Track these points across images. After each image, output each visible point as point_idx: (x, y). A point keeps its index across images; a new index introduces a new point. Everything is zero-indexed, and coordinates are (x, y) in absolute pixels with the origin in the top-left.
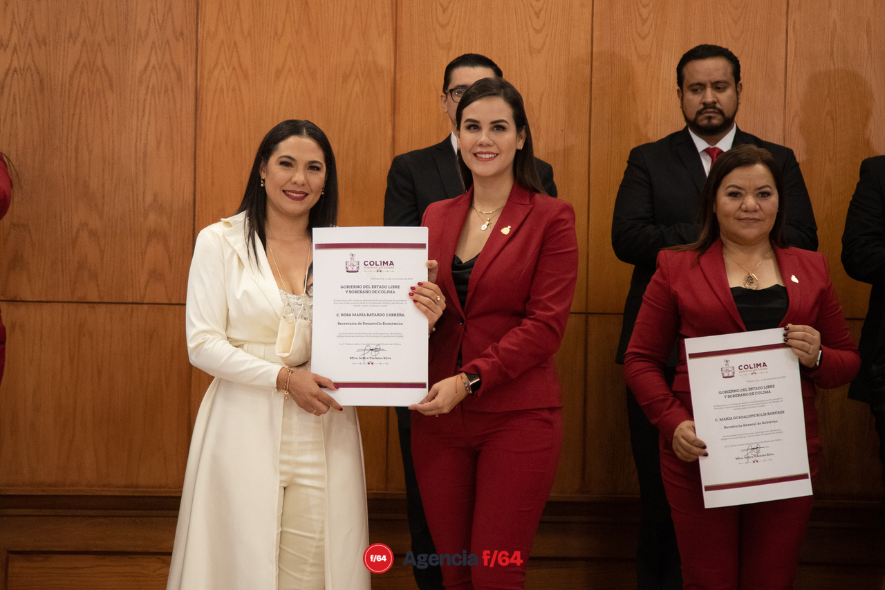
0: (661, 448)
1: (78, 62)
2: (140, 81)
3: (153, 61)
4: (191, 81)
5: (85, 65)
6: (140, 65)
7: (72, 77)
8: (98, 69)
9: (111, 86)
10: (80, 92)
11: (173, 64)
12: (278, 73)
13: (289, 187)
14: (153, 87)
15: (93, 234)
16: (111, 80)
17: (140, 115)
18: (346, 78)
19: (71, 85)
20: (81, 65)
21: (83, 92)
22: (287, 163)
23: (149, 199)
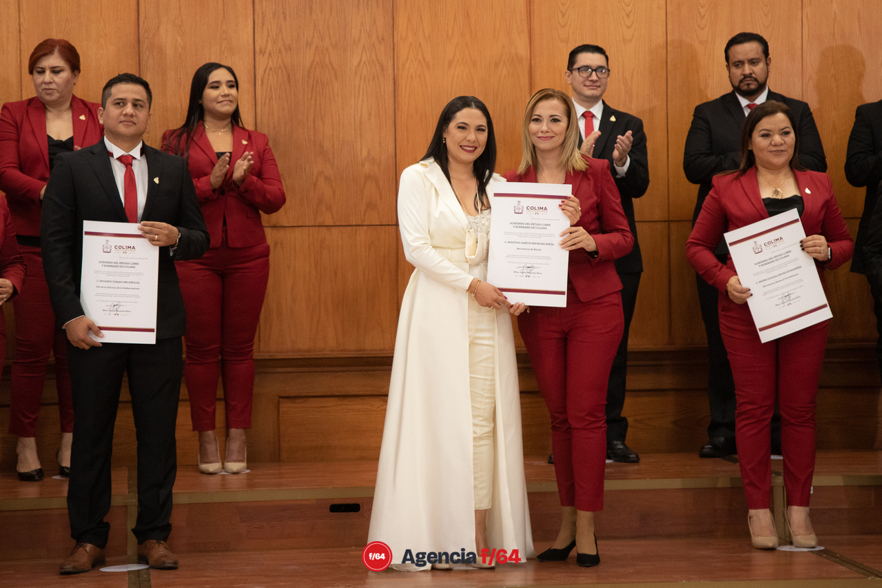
0: (720, 312)
1: (313, 61)
2: (356, 73)
3: (364, 59)
4: (390, 71)
5: (317, 63)
6: (355, 62)
7: (309, 72)
8: (327, 66)
9: (336, 77)
10: (315, 82)
11: (378, 60)
12: (450, 63)
13: (465, 143)
14: (365, 76)
15: (327, 179)
16: (336, 74)
17: (357, 95)
18: (497, 65)
19: (309, 77)
20: (315, 63)
21: (317, 82)
22: (463, 127)
23: (365, 153)
